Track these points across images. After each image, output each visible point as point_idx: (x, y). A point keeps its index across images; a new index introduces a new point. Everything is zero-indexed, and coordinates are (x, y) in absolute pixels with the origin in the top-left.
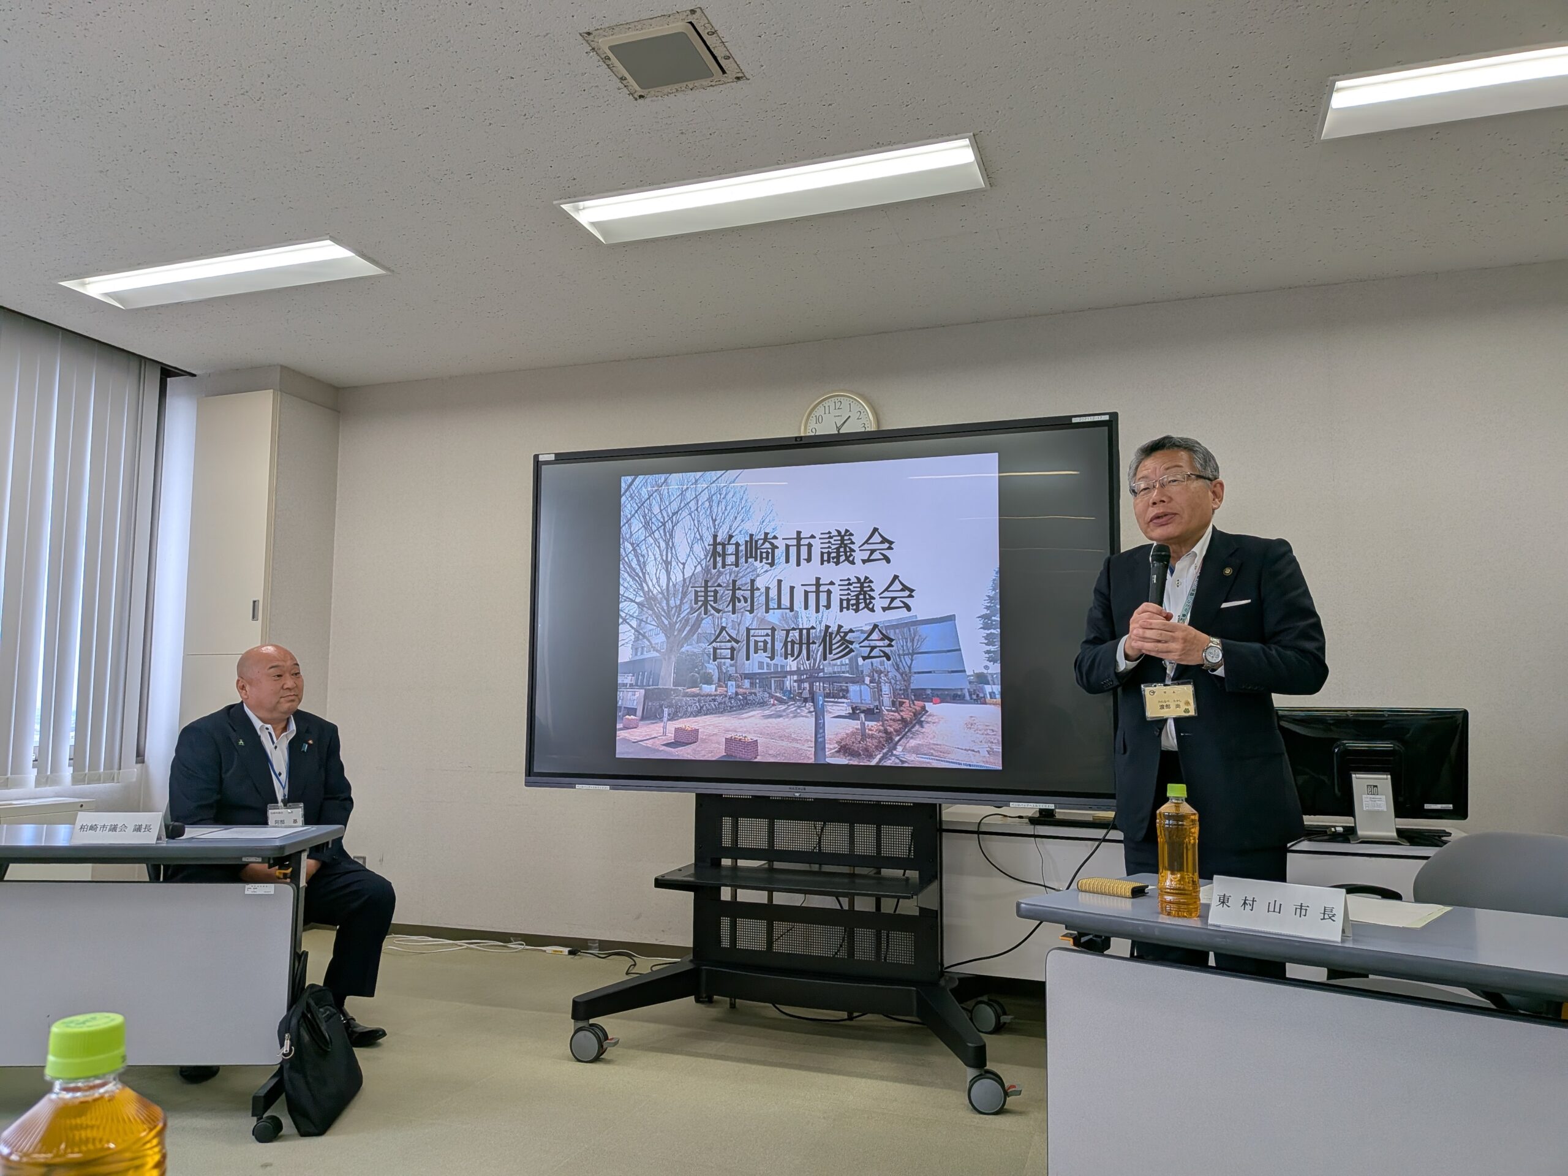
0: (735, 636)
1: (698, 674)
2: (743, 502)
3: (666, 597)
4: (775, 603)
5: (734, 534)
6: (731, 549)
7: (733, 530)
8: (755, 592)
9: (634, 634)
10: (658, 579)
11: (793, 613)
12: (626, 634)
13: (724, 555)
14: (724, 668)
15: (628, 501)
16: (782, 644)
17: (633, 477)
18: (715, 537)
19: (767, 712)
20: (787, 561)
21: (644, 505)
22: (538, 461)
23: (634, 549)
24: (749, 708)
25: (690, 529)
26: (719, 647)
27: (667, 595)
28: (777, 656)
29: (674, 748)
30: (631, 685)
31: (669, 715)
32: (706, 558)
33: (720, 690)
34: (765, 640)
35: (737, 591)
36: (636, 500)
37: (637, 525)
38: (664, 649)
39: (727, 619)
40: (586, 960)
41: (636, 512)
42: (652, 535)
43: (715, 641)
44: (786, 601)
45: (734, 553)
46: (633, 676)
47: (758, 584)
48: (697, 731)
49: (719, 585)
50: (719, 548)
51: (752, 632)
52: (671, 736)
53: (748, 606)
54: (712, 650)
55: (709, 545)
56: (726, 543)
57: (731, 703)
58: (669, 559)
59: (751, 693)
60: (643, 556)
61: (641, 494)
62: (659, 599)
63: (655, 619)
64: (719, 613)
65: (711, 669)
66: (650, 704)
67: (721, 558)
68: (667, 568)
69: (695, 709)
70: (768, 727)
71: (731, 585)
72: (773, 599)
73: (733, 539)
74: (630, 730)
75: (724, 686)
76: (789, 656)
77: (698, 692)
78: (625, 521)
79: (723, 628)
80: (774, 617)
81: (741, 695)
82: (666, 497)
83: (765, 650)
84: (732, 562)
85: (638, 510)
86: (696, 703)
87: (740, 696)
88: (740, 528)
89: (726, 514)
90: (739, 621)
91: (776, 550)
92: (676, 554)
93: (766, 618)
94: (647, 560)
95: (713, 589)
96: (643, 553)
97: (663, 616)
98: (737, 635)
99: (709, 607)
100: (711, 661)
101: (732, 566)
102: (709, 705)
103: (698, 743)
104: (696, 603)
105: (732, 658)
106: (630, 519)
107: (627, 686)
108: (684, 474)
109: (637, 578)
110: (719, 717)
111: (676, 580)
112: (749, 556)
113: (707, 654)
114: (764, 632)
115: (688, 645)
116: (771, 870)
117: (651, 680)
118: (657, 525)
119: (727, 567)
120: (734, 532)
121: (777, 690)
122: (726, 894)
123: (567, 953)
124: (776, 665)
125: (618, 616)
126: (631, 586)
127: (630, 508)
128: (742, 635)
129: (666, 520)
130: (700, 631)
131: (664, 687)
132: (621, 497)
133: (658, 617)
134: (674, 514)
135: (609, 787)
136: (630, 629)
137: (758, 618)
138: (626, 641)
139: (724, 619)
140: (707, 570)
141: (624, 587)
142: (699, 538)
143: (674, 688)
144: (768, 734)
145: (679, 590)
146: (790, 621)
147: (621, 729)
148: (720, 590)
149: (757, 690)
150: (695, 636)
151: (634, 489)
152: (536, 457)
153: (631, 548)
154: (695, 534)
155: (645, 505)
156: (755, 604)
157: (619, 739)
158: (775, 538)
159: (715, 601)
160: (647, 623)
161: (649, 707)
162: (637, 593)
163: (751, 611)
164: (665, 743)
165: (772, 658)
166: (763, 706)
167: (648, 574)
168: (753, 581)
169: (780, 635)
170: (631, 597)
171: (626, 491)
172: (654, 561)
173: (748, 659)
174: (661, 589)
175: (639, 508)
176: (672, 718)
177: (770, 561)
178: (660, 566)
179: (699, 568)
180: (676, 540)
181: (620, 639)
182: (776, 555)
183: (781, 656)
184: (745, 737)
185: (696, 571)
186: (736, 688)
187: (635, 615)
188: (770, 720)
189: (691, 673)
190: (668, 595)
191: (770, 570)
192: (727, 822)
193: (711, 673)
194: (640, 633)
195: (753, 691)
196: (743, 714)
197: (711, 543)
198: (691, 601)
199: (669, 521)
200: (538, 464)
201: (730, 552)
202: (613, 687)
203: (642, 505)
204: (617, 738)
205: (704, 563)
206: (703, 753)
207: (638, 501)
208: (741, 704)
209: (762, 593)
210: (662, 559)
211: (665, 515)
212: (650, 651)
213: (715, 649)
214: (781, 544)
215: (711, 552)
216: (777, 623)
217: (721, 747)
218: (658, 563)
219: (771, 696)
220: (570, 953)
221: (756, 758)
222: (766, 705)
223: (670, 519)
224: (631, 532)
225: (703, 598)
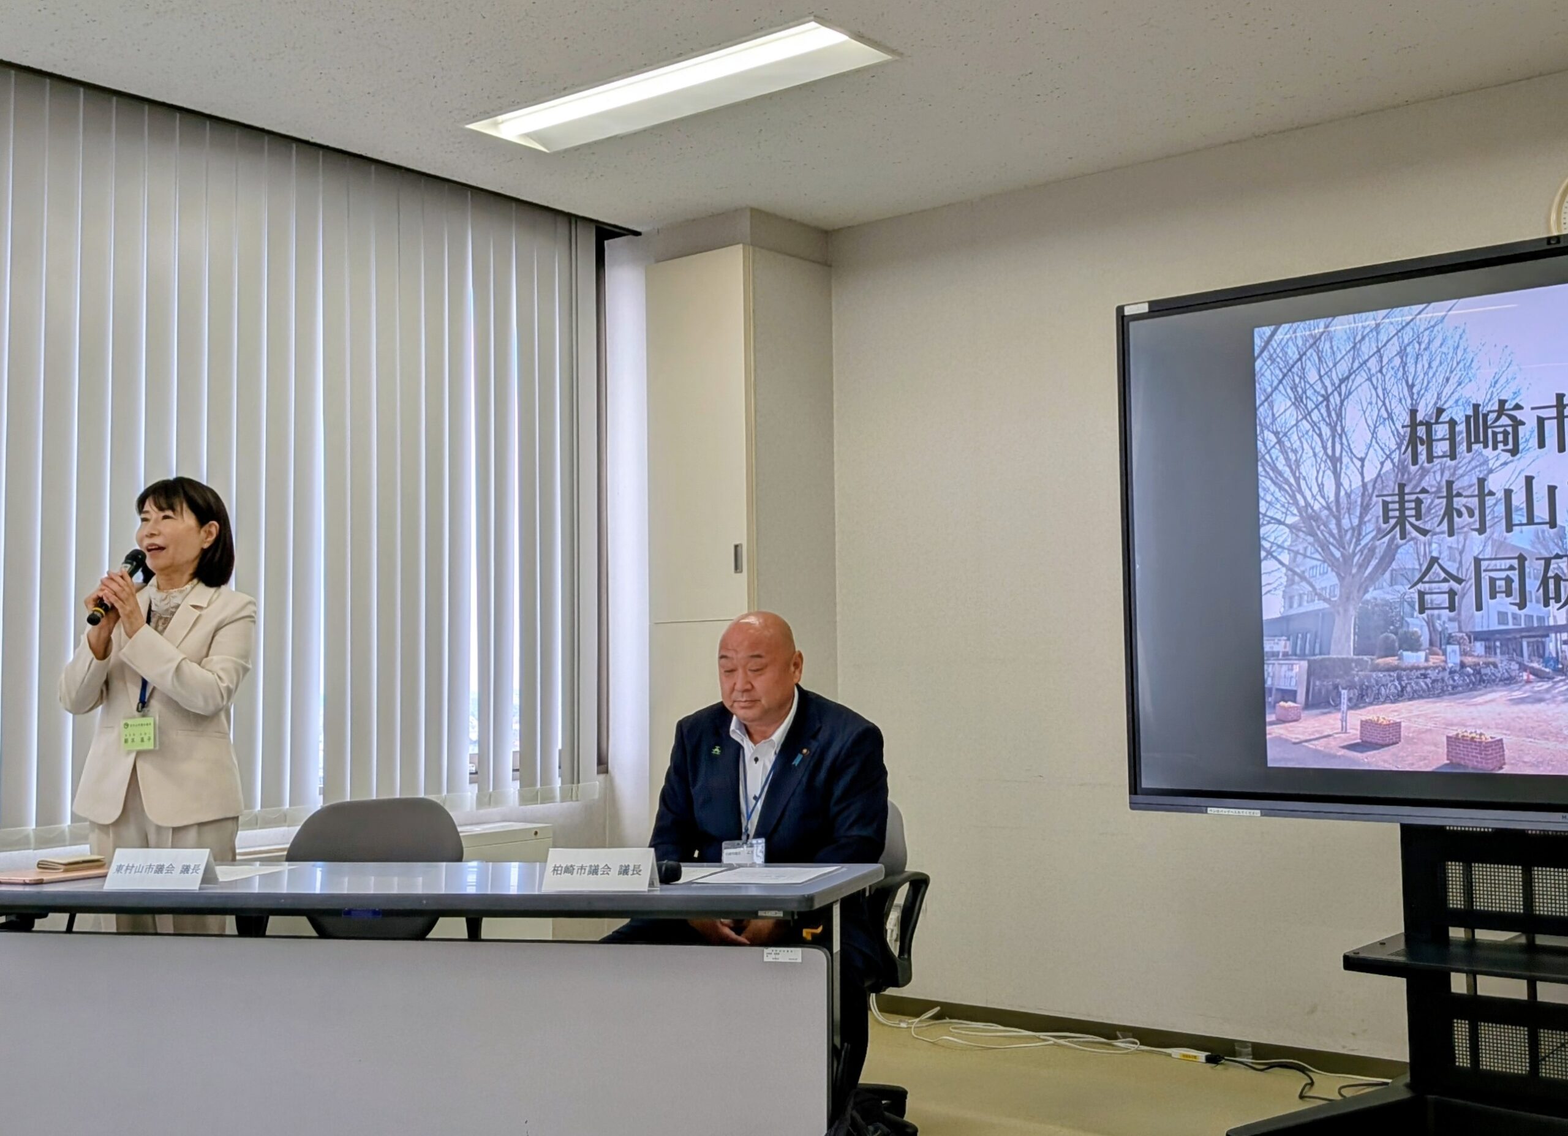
0: (1455, 573)
1: (1396, 634)
2: (1460, 353)
3: (1336, 513)
4: (1523, 516)
5: (1445, 407)
6: (1441, 431)
7: (1443, 399)
8: (1487, 498)
9: (1286, 575)
10: (1321, 487)
11: (1555, 530)
12: (1272, 575)
13: (1430, 442)
14: (1438, 624)
15: (1266, 367)
16: (1538, 583)
17: (1272, 328)
18: (1413, 412)
19: (1517, 694)
20: (1542, 444)
21: (1293, 370)
22: (1123, 317)
23: (1279, 442)
24: (1485, 687)
25: (1371, 403)
26: (1427, 590)
27: (1336, 510)
28: (1531, 601)
29: (1362, 752)
30: (1286, 654)
31: (1350, 700)
32: (1399, 448)
33: (1434, 660)
34: (1508, 576)
35: (1455, 499)
36: (1278, 363)
37: (1282, 403)
38: (1335, 596)
39: (1441, 545)
40: (1232, 1074)
41: (1280, 382)
42: (1308, 418)
43: (1420, 580)
44: (1541, 511)
45: (1447, 437)
46: (1288, 639)
47: (1492, 484)
48: (1398, 725)
49: (1424, 491)
50: (1421, 431)
51: (1484, 565)
52: (1354, 734)
53: (1475, 521)
54: (1416, 596)
55: (1403, 427)
56: (1433, 421)
57: (1454, 680)
58: (1337, 454)
59: (1487, 664)
60: (1295, 451)
61: (1286, 353)
62: (1324, 518)
63: (1320, 550)
64: (1425, 535)
65: (1416, 626)
66: (1318, 683)
67: (1425, 446)
68: (1335, 467)
69: (1393, 690)
70: (1521, 718)
71: (1444, 489)
72: (1518, 509)
73: (1444, 415)
74: (1287, 725)
75: (1440, 652)
76: (1552, 602)
77: (1396, 663)
78: (1263, 398)
79: (1434, 560)
80: (1522, 538)
81: (1470, 666)
82: (1329, 354)
83: (1509, 593)
84: (1444, 452)
85: (1283, 378)
86: (1394, 681)
87: (1469, 669)
88: (1456, 396)
89: (1431, 374)
90: (1460, 547)
91: (1520, 428)
92: (1349, 445)
93: (1508, 541)
94: (1301, 456)
95: (1414, 497)
96: (1294, 446)
97: (1332, 545)
98: (1458, 570)
99: (1408, 526)
100: (1416, 614)
101: (1445, 459)
102: (1417, 684)
103: (1400, 743)
104: (1386, 521)
105: (1452, 608)
106: (1271, 394)
107: (1278, 655)
108: (1356, 315)
109: (1286, 487)
110: (1435, 702)
111: (1350, 486)
112: (1473, 440)
113: (1409, 603)
114: (1505, 564)
115: (1375, 589)
116: (1531, 948)
117: (1317, 646)
118: (1315, 399)
119: (1436, 461)
120: (1445, 402)
121: (1533, 658)
122: (1459, 984)
123: (1203, 1060)
124: (1529, 618)
125: (1259, 547)
126: (1277, 499)
127: (1269, 377)
128: (1467, 570)
129: (1330, 391)
130: (1394, 565)
131: (1340, 656)
132: (1254, 360)
133: (1324, 546)
134: (1342, 381)
135: (1259, 811)
136: (1280, 566)
137: (1494, 541)
138: (1275, 585)
139: (1434, 546)
140: (1401, 468)
141: (1266, 501)
142: (1385, 415)
143: (1355, 657)
144: (1521, 729)
145: (1356, 502)
146: (1551, 545)
147: (1272, 723)
148: (1427, 500)
149: (1498, 658)
150: (1387, 574)
151: (1275, 346)
152: (1120, 310)
153: (1275, 440)
154: (1379, 410)
155: (1295, 370)
156: (1488, 518)
157: (1270, 739)
158: (1518, 407)
159: (1418, 517)
160: (1305, 556)
161: (1316, 688)
162: (1287, 509)
163: (1482, 530)
164: (1346, 744)
165: (1522, 605)
166: (1510, 684)
167: (1304, 478)
168: (1481, 482)
169: (1534, 568)
170: (1279, 516)
171: (1262, 352)
172: (1313, 459)
173: (1479, 608)
174: (1327, 502)
175: (1285, 376)
176: (1358, 702)
177: (1510, 446)
178: (1323, 465)
179: (1388, 465)
180: (1348, 423)
181: (1263, 583)
182: (1521, 435)
183: (1538, 602)
184: (1481, 734)
185: (1384, 471)
186: (1461, 655)
187: (1286, 544)
188: (1523, 707)
189: (1382, 633)
190: (1338, 510)
191: (1512, 461)
192: (1454, 870)
193: (1416, 632)
194: (1295, 573)
195: (1491, 660)
196: (1475, 697)
197: (1407, 422)
198: (1378, 518)
199: (1336, 393)
200: (1123, 321)
201: (1439, 435)
202: (1257, 659)
203: (1290, 370)
204: (1268, 737)
205: (1396, 456)
206: (1410, 760)
207: (1282, 365)
208: (1471, 681)
209: (1498, 501)
210: (1326, 453)
211: (1328, 383)
212: (1313, 601)
213: (1422, 594)
214: (1529, 418)
215: (1407, 438)
216: (1529, 548)
217: (1440, 750)
218: (1319, 460)
219: (1523, 668)
220: (1209, 1060)
221: (1501, 768)
222: (1516, 682)
223: (1336, 389)
224: (1273, 415)
225: (1397, 513)
